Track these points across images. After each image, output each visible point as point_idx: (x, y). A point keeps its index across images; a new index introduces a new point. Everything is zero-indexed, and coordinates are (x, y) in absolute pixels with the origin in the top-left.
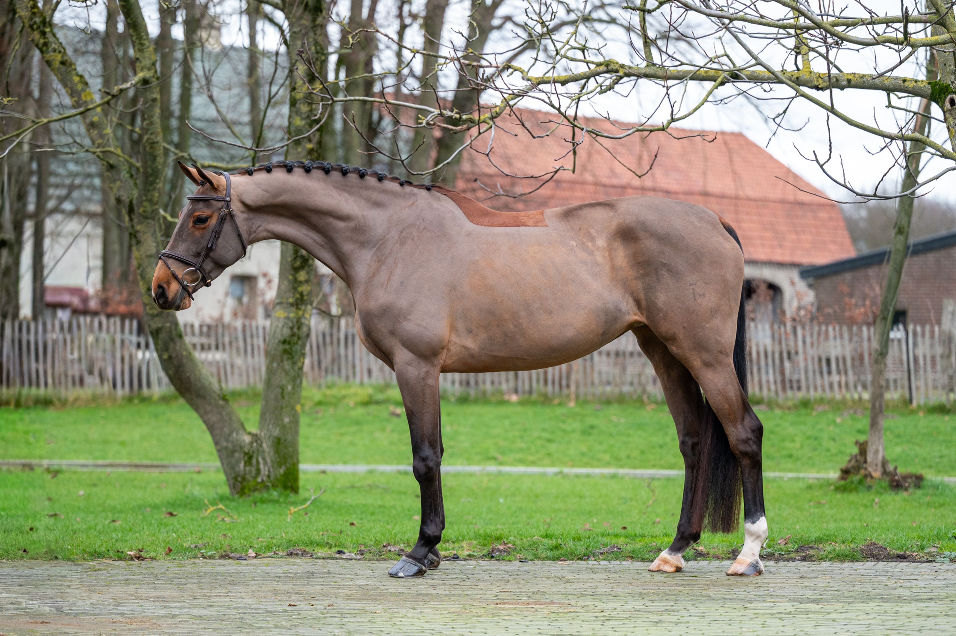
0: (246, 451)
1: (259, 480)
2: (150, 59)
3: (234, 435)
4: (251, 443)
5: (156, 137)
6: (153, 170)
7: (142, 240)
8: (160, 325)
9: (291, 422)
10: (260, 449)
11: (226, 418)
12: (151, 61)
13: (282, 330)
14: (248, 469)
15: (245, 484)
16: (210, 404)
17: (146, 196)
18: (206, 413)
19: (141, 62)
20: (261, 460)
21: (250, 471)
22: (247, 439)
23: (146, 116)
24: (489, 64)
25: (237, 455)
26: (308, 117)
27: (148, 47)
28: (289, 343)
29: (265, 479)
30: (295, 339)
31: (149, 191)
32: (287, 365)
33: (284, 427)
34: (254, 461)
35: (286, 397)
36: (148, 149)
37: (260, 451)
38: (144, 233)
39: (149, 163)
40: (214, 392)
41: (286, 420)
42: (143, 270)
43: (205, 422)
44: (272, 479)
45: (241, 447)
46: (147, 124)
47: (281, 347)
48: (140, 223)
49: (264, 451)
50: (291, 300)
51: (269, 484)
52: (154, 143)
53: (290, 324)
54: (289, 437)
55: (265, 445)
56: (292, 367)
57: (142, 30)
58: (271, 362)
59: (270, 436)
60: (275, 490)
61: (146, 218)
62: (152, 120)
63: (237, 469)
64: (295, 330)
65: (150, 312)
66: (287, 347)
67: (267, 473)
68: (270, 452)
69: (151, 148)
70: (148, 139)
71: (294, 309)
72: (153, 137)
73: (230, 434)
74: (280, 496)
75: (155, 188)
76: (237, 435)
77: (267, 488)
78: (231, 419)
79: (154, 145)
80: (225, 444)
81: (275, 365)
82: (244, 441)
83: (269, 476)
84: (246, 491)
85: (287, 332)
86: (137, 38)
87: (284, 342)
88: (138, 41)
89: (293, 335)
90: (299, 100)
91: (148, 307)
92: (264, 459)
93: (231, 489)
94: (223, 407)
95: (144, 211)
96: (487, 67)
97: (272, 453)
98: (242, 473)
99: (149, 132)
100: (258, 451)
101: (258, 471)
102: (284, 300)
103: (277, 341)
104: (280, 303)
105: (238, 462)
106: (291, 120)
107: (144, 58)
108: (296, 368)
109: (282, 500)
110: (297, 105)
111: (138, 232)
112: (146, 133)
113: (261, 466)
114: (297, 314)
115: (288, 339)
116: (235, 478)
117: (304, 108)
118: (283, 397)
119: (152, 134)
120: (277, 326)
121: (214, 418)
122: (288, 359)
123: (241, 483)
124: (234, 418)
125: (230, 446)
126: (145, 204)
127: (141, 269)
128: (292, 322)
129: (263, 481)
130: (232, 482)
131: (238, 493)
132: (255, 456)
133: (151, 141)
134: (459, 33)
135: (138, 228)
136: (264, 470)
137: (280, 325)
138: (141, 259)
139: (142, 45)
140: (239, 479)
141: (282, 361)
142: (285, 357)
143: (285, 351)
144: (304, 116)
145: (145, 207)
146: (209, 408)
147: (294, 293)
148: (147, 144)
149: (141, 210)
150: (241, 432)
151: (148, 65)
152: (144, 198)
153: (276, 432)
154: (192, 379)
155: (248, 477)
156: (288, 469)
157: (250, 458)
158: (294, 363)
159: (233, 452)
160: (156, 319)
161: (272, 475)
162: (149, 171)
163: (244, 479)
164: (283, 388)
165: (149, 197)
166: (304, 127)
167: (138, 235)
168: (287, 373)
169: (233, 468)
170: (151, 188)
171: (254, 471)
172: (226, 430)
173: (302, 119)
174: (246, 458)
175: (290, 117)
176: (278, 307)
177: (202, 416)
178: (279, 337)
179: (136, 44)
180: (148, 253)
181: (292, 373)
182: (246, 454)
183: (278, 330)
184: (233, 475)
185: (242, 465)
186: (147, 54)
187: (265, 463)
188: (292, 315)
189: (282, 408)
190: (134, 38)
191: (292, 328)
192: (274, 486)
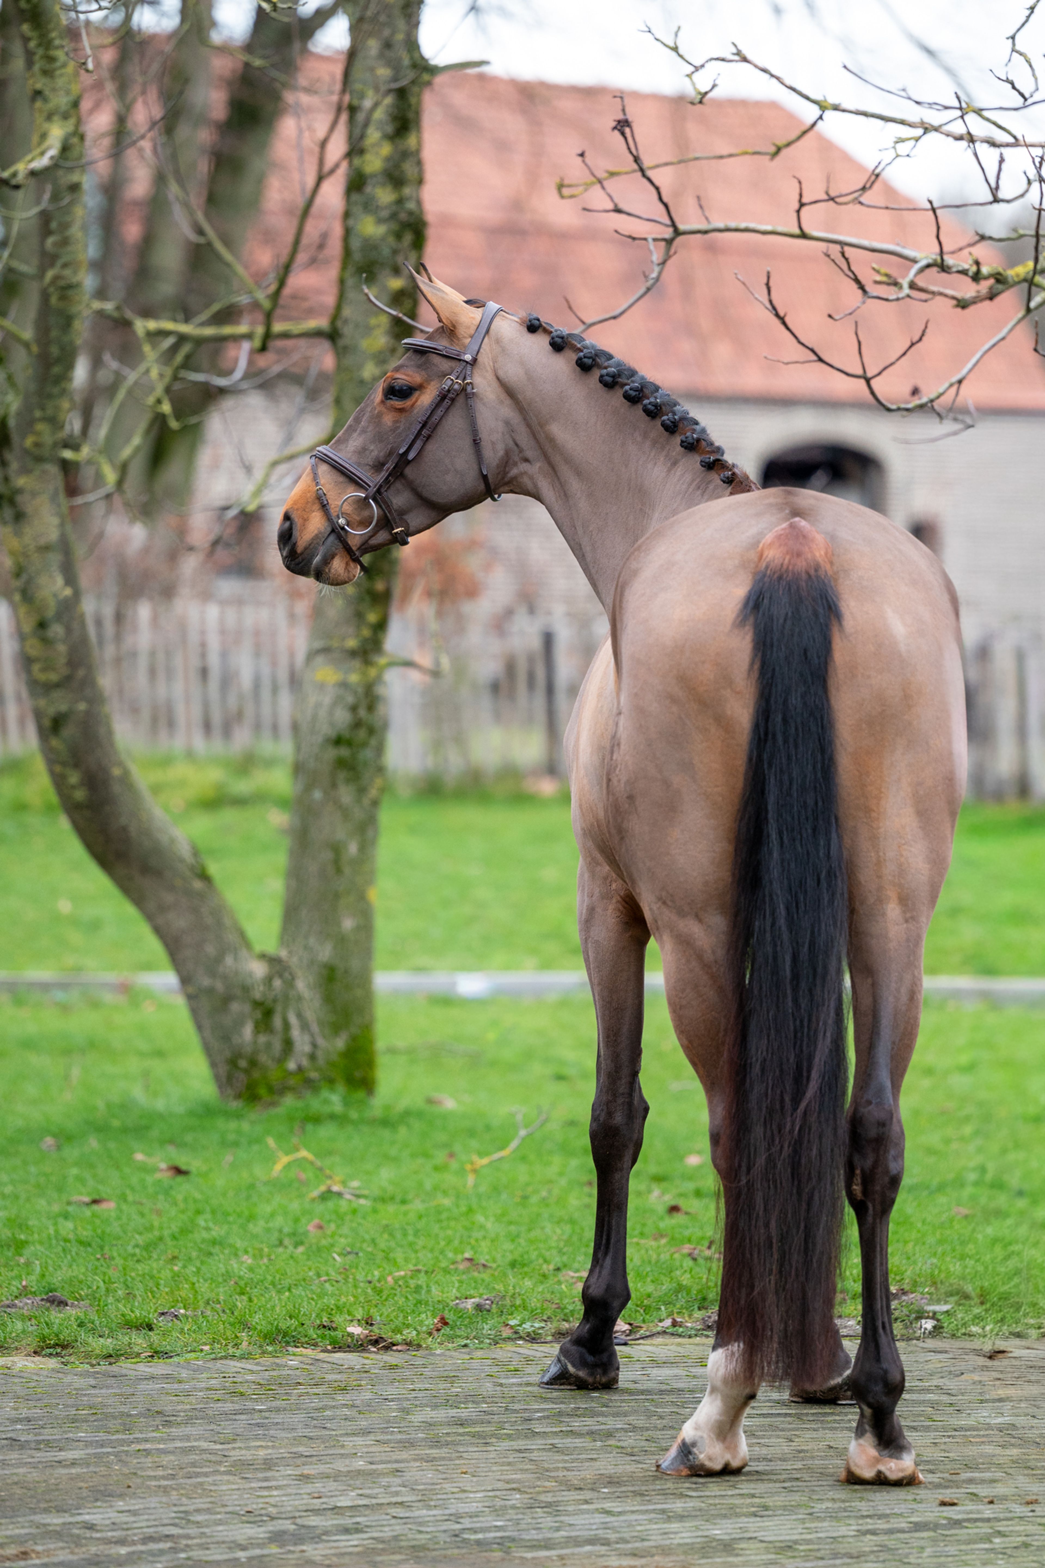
0: (257, 995)
1: (292, 1065)
2: (68, 92)
3: (229, 960)
4: (268, 980)
5: (75, 272)
6: (62, 349)
7: (29, 509)
8: (63, 707)
9: (358, 929)
10: (292, 993)
11: (209, 920)
12: (71, 98)
13: (331, 713)
14: (262, 1039)
15: (256, 1074)
16: (172, 888)
17: (43, 409)
18: (162, 909)
19: (46, 100)
20: (293, 1020)
21: (269, 1045)
22: (258, 969)
23: (54, 225)
24: (1012, 140)
25: (235, 1007)
26: (393, 216)
27: (64, 65)
28: (349, 743)
29: (305, 1062)
30: (362, 734)
31: (50, 396)
32: (346, 794)
33: (341, 941)
34: (277, 1022)
35: (347, 870)
36: (54, 300)
37: (288, 997)
38: (34, 494)
39: (54, 333)
40: (182, 860)
41: (348, 924)
42: (29, 582)
43: (159, 931)
44: (321, 1061)
45: (246, 989)
46: (55, 244)
47: (332, 753)
48: (25, 471)
49: (300, 998)
50: (352, 643)
51: (314, 1075)
52: (70, 287)
53: (350, 699)
54: (355, 964)
55: (301, 985)
56: (359, 801)
57: (51, 26)
58: (308, 788)
59: (312, 962)
60: (332, 1090)
61: (39, 459)
62: (68, 233)
63: (236, 1040)
64: (362, 713)
65: (42, 677)
66: (344, 752)
67: (307, 1048)
68: (311, 1000)
69: (63, 298)
70: (56, 278)
71: (357, 663)
72: (67, 272)
73: (219, 959)
74: (346, 1103)
75: (64, 392)
76: (236, 959)
77: (310, 1084)
78: (219, 923)
79: (70, 293)
80: (206, 982)
81: (317, 795)
82: (251, 974)
83: (312, 1057)
84: (262, 1091)
85: (342, 717)
86: (39, 45)
87: (338, 741)
88: (40, 52)
89: (357, 724)
90: (373, 176)
91: (36, 667)
92: (299, 1016)
93: (220, 1087)
94: (201, 896)
95: (37, 445)
96: (1008, 145)
97: (317, 1003)
98: (248, 1050)
99: (59, 263)
100: (286, 997)
101: (288, 1045)
102: (335, 644)
103: (319, 739)
104: (326, 650)
105: (239, 1024)
106: (351, 222)
107: (54, 90)
108: (366, 801)
109: (354, 1115)
110: (368, 189)
111: (19, 491)
112: (52, 265)
113: (296, 1033)
114: (364, 674)
115: (346, 734)
116: (233, 1062)
117: (385, 196)
118: (339, 871)
119: (65, 266)
120: (318, 705)
121: (179, 922)
122: (348, 781)
123: (247, 1071)
124: (227, 922)
125: (219, 986)
126: (40, 427)
127: (24, 577)
128: (356, 693)
129: (300, 1069)
130: (223, 1069)
131: (238, 1096)
132: (279, 1008)
133: (62, 283)
134: (1008, 81)
135: (21, 482)
136: (302, 1043)
137: (327, 700)
138: (25, 555)
139: (51, 59)
140: (243, 1063)
141: (334, 785)
142: (342, 775)
143: (341, 764)
144: (385, 214)
145: (38, 434)
146: (169, 898)
147: (358, 627)
148: (52, 289)
149: (29, 442)
150: (244, 953)
151: (63, 108)
152: (38, 414)
153: (325, 953)
154: (133, 831)
155: (263, 1058)
156: (354, 1039)
157: (268, 1013)
158: (362, 791)
159: (227, 999)
160: (57, 694)
161: (320, 1054)
162: (55, 350)
163: (253, 1063)
164: (337, 849)
165: (50, 412)
166: (383, 239)
167: (19, 499)
168: (345, 813)
169: (226, 1038)
170: (56, 390)
171: (277, 1046)
172: (210, 949)
173: (380, 221)
174: (259, 1015)
175: (347, 215)
176: (320, 659)
177: (150, 917)
178: (326, 730)
179: (37, 58)
180: (42, 542)
181: (358, 814)
182: (257, 1004)
183: (323, 713)
184: (228, 1054)
185: (248, 1031)
186: (60, 82)
187: (305, 1026)
188: (354, 678)
189: (337, 896)
190: (32, 44)
191: (354, 709)
192: (331, 1081)
